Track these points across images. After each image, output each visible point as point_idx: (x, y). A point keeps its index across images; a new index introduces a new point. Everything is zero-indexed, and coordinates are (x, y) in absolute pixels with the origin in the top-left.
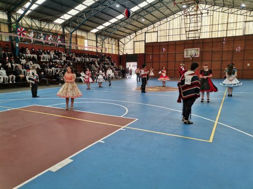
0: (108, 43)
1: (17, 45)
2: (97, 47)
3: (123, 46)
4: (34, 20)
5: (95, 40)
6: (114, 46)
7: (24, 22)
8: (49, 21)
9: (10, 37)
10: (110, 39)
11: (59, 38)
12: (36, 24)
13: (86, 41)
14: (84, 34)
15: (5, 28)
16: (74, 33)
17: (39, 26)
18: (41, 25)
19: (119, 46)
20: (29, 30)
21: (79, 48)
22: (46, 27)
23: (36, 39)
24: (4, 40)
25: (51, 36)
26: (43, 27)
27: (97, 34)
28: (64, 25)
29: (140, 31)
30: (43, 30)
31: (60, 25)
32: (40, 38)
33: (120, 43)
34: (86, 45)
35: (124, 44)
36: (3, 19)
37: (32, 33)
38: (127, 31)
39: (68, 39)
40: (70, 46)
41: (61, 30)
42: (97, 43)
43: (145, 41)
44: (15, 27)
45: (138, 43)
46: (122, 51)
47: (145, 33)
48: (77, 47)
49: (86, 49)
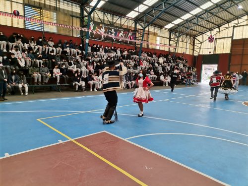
0: (183, 41)
1: (87, 42)
2: (169, 45)
3: (199, 45)
4: (106, 14)
5: (168, 37)
6: (188, 45)
7: (96, 16)
8: (122, 15)
9: (81, 32)
10: (185, 36)
11: (130, 34)
12: (108, 18)
13: (158, 38)
14: (157, 30)
15: (77, 23)
16: (147, 29)
17: (111, 20)
18: (113, 19)
19: (194, 45)
20: (101, 25)
21: (150, 46)
22: (118, 22)
23: (106, 35)
24: (75, 36)
25: (122, 32)
26: (114, 21)
27: (171, 31)
28: (137, 20)
29: (227, 25)
30: (115, 25)
31: (133, 19)
32: (111, 34)
33: (196, 42)
34: (158, 43)
35: (201, 43)
36: (76, 13)
37: (103, 28)
38: (209, 26)
39: (140, 35)
40: (141, 44)
41: (133, 26)
42: (170, 40)
43: (232, 37)
44: (87, 21)
45: (222, 40)
46: (198, 50)
47: (234, 27)
48: (148, 46)
49: (158, 48)
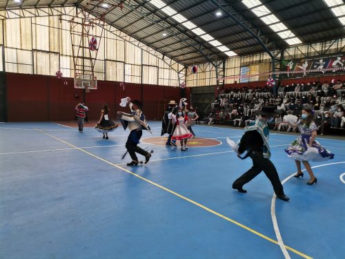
20: (302, 61)
25: (339, 59)
26: (327, 49)
37: (306, 63)
